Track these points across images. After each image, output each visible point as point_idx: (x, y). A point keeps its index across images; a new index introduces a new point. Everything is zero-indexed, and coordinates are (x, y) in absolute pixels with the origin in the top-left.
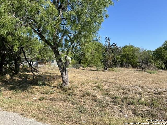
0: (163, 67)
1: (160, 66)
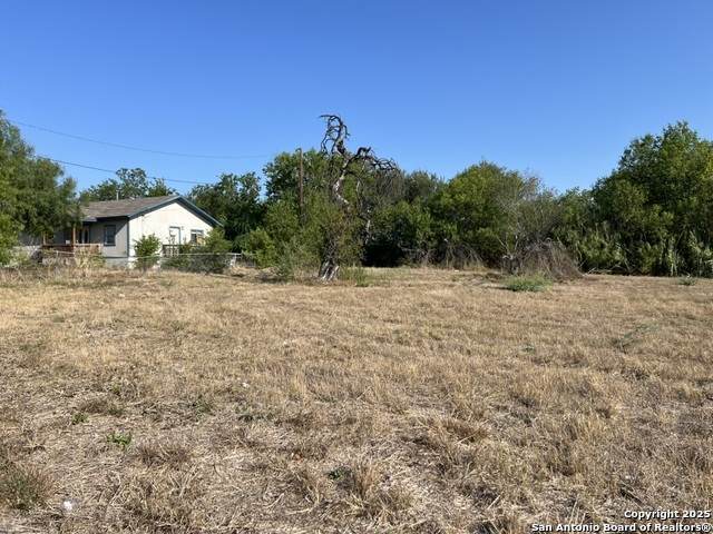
0: (617, 262)
1: (604, 257)
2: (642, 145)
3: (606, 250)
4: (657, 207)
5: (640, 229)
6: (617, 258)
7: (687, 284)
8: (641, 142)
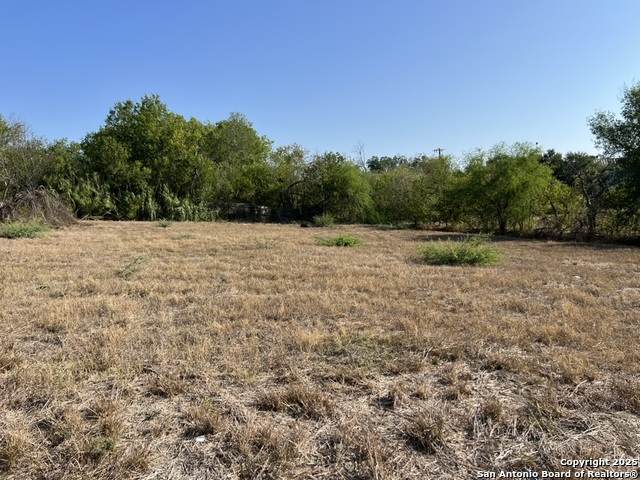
0: (108, 209)
1: (96, 205)
2: (124, 108)
3: (97, 198)
4: (139, 163)
5: (126, 181)
6: (108, 206)
7: (165, 226)
8: (123, 105)
